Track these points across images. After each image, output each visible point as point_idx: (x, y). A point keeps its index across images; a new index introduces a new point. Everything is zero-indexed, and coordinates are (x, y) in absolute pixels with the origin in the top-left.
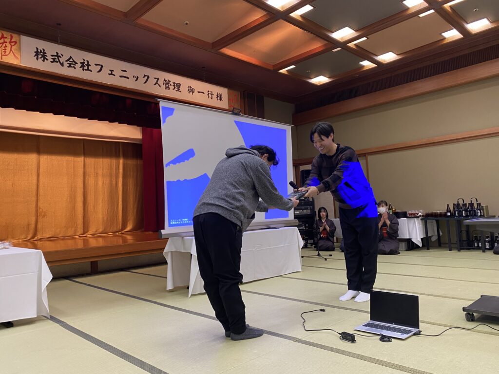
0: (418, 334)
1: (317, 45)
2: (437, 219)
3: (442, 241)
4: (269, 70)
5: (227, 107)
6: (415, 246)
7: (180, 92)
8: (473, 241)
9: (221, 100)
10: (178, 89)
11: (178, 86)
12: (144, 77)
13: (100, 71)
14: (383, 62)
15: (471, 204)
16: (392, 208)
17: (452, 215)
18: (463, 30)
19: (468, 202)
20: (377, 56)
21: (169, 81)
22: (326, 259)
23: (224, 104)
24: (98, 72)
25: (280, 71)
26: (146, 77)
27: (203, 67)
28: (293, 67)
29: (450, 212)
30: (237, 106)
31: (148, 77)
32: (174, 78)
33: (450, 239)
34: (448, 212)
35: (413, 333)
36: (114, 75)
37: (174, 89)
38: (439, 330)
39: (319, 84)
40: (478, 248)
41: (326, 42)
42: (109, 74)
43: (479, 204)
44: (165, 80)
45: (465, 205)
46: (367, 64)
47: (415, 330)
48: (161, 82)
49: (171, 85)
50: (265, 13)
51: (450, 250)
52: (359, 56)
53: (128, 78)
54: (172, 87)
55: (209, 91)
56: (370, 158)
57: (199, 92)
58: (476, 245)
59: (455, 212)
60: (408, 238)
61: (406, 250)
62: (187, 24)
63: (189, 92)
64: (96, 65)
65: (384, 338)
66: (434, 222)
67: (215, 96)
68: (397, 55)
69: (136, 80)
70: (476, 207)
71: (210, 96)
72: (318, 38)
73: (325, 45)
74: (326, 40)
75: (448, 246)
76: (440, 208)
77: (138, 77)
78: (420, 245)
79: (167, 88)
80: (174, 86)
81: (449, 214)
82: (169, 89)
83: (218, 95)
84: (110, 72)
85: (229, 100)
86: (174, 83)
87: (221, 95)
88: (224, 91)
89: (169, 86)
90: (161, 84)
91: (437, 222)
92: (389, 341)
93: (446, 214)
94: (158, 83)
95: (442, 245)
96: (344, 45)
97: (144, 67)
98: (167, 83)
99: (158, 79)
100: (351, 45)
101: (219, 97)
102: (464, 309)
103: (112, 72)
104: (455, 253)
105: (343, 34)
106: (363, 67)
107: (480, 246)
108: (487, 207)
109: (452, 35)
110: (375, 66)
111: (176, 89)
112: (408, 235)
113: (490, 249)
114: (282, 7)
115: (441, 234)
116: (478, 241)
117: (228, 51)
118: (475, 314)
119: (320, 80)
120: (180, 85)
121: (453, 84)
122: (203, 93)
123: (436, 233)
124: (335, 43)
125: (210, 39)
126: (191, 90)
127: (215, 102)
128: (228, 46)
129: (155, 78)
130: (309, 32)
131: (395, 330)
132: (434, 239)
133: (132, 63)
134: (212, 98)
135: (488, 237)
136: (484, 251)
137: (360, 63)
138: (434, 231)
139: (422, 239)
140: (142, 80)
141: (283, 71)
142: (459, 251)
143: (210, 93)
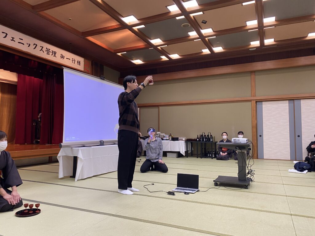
0: (198, 191)
1: (141, 44)
2: (191, 142)
3: (193, 153)
4: (111, 52)
5: (83, 70)
6: (181, 155)
7: (56, 57)
8: (207, 153)
9: (80, 65)
10: (55, 55)
11: (55, 53)
12: (34, 45)
13: (5, 37)
14: (172, 58)
15: (208, 135)
16: (171, 136)
17: (199, 140)
18: (211, 50)
19: (207, 134)
20: (170, 55)
21: (50, 50)
22: (139, 162)
23: (81, 67)
24: (4, 37)
25: (118, 54)
26: (35, 45)
27: (70, 44)
28: (126, 53)
29: (198, 139)
30: (89, 70)
31: (36, 45)
32: (53, 48)
33: (197, 153)
34: (197, 139)
35: (196, 191)
36: (14, 41)
37: (52, 55)
38: (205, 190)
39: (137, 64)
40: (209, 157)
41: (146, 44)
42: (11, 40)
43: (211, 136)
44: (47, 49)
45: (205, 136)
46: (164, 58)
47: (197, 190)
48: (44, 49)
49: (50, 52)
50: (118, 23)
51: (197, 158)
52: (161, 53)
53: (23, 44)
54: (51, 53)
55: (73, 59)
56: (160, 108)
57: (67, 59)
58: (209, 155)
59: (201, 139)
60: (178, 151)
61: (177, 158)
62: (70, 19)
63: (61, 58)
64: (3, 33)
65: (185, 193)
66: (190, 143)
67: (76, 62)
68: (180, 56)
69: (29, 46)
70: (210, 137)
71: (74, 61)
72: (143, 41)
73: (145, 45)
74: (147, 43)
75: (196, 155)
76: (194, 136)
77: (30, 45)
78: (184, 155)
79: (48, 54)
80: (52, 53)
81: (198, 140)
82: (49, 54)
83: (78, 62)
84: (12, 39)
85: (85, 65)
86: (52, 51)
87: (80, 62)
88: (82, 60)
89: (49, 52)
90: (45, 51)
91: (192, 143)
92: (188, 194)
93: (196, 139)
94: (43, 50)
95: (193, 155)
96: (156, 47)
97: (34, 38)
98: (48, 51)
99: (43, 47)
100: (159, 48)
101: (79, 63)
102: (214, 181)
103: (13, 39)
104: (199, 159)
105: (156, 42)
106: (162, 59)
107: (210, 156)
108: (214, 137)
109: (206, 51)
110: (168, 59)
111: (53, 55)
112: (178, 150)
113: (214, 157)
114: (129, 23)
115: (193, 149)
116: (210, 154)
117: (91, 39)
118: (218, 183)
119: (138, 62)
120: (56, 53)
121: (204, 75)
122: (69, 59)
123: (191, 149)
124: (151, 45)
125: (81, 30)
126: (62, 57)
127: (76, 66)
128: (92, 36)
129: (41, 47)
130: (139, 37)
131: (189, 190)
132: (189, 152)
133: (27, 35)
134: (74, 63)
135: (214, 152)
136: (212, 159)
137: (161, 57)
138: (190, 149)
139: (185, 152)
140: (32, 47)
141: (119, 54)
142: (201, 158)
143: (73, 60)
